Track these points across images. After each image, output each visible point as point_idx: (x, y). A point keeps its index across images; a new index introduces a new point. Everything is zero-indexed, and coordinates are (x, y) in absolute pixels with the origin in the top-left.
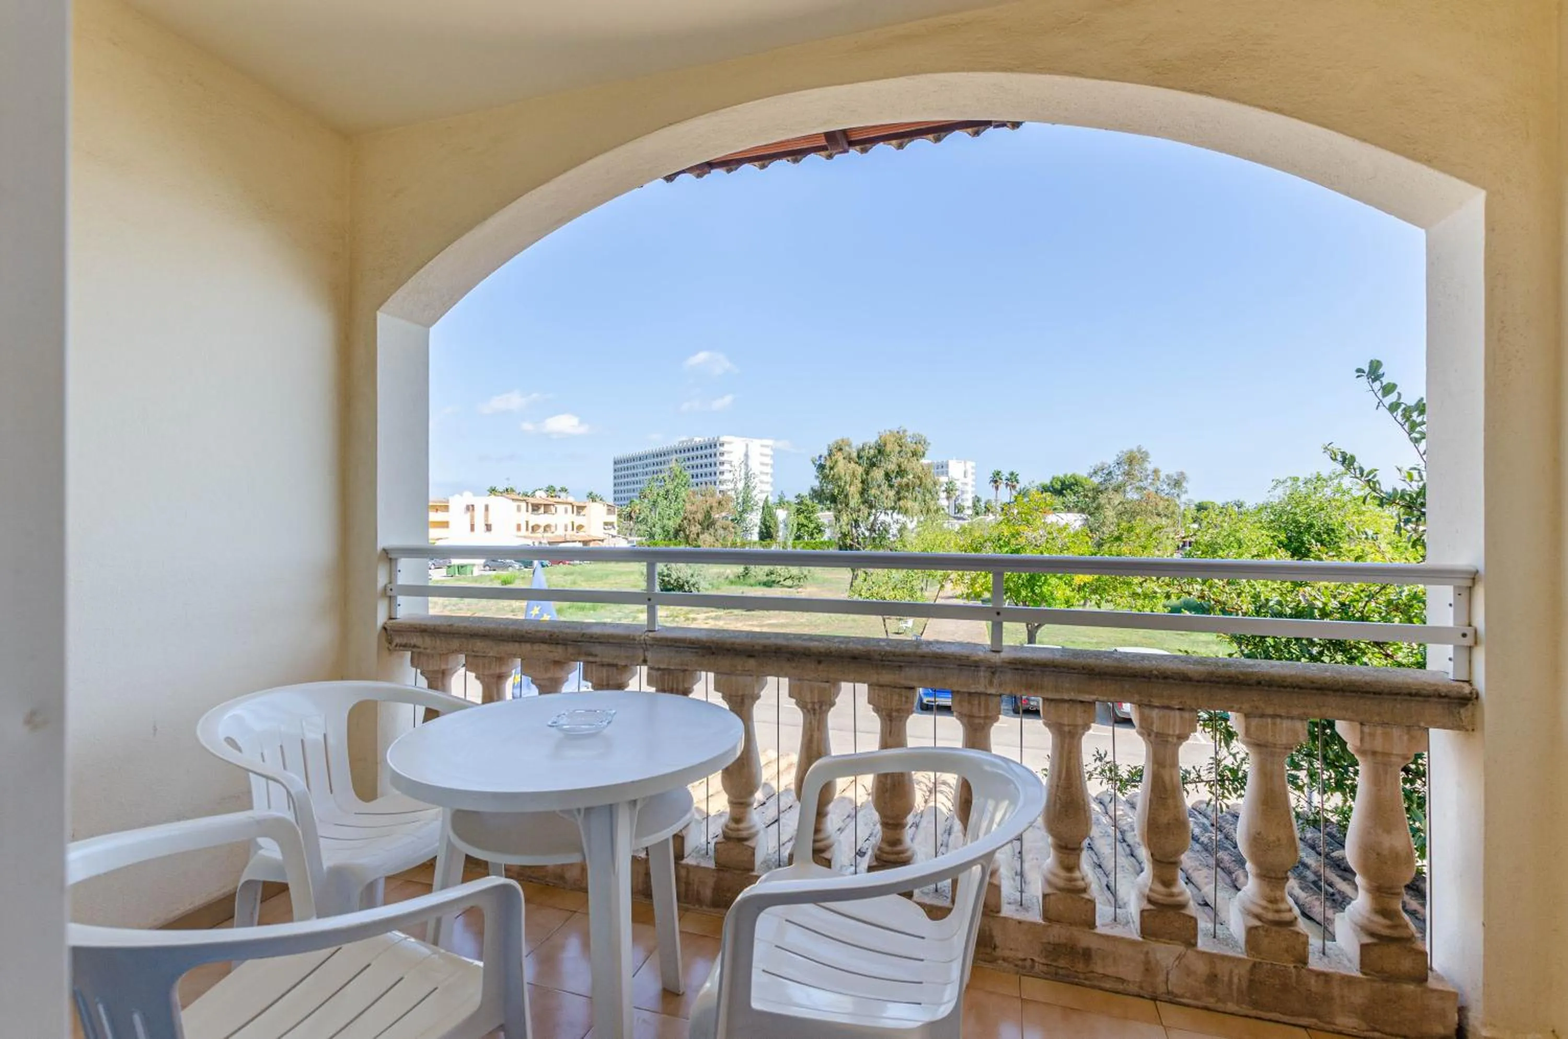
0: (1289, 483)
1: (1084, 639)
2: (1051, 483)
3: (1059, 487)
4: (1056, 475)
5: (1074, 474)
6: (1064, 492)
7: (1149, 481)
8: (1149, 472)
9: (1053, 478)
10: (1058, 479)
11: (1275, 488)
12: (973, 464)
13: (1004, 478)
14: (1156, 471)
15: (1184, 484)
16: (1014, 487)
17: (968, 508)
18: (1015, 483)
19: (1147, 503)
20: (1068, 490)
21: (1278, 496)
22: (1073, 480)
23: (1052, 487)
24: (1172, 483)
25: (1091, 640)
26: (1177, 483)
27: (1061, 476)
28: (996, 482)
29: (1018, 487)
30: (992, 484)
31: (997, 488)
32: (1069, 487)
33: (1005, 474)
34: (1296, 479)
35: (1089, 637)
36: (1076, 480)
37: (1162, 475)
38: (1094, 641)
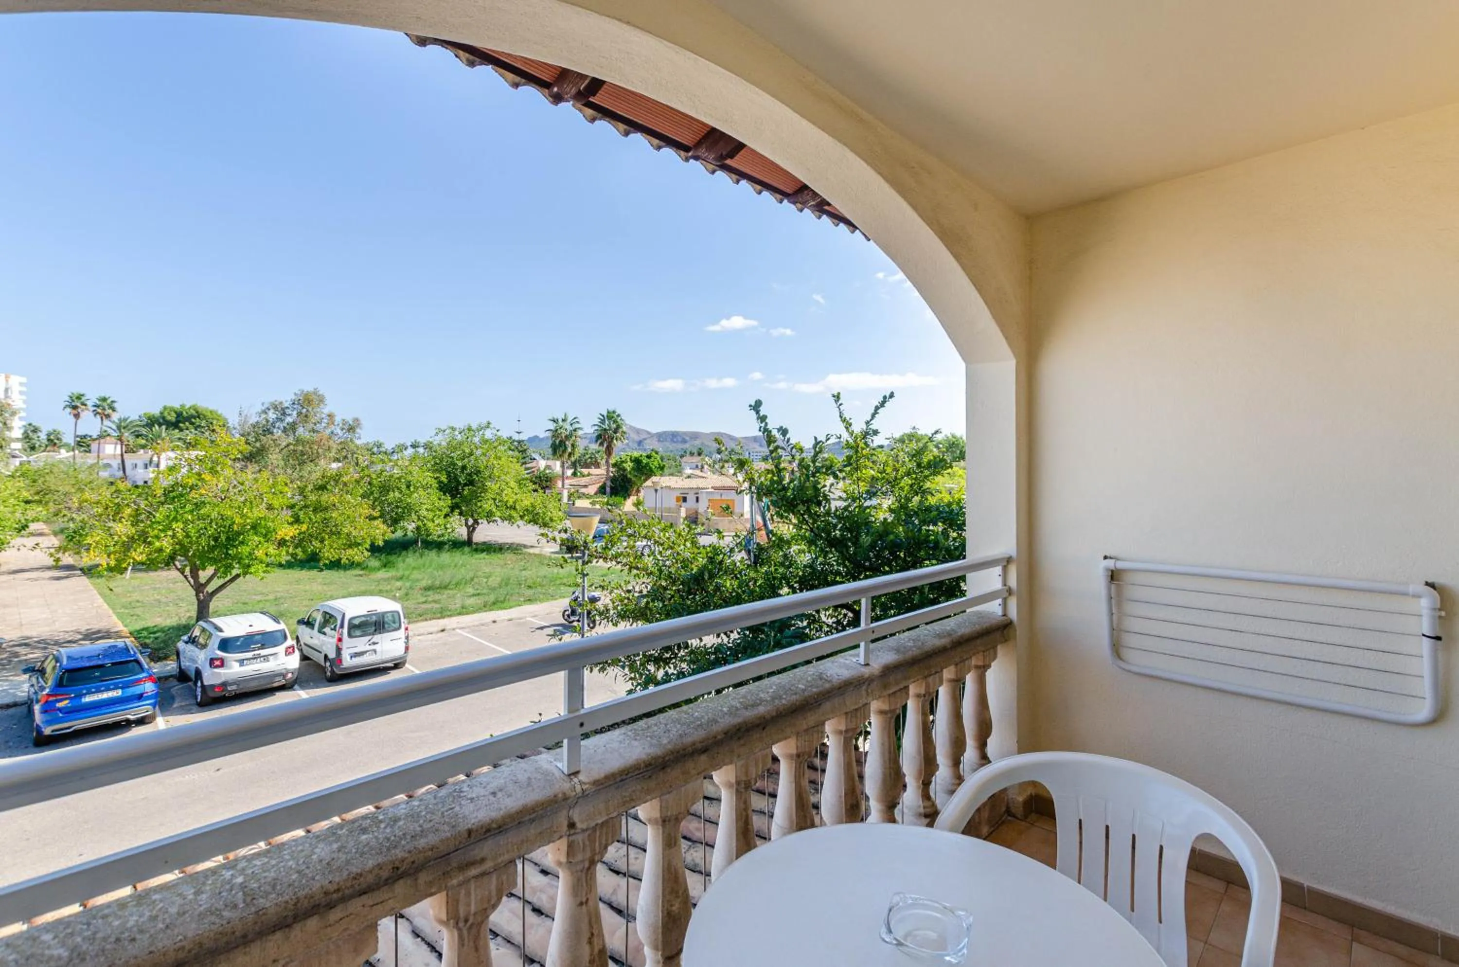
0: (447, 431)
1: (259, 598)
2: (161, 413)
3: (174, 419)
4: (169, 404)
5: (194, 406)
6: (181, 425)
7: (323, 425)
8: (324, 416)
9: (165, 408)
10: (172, 409)
11: (437, 434)
12: (24, 380)
13: (90, 404)
14: (330, 416)
15: (358, 430)
16: (108, 416)
17: (18, 440)
18: (109, 411)
19: (319, 445)
20: (187, 424)
21: (441, 441)
22: (194, 412)
23: (164, 418)
24: (346, 427)
25: (266, 598)
26: (351, 429)
27: (177, 406)
28: (75, 407)
29: (115, 417)
30: (68, 410)
31: (77, 416)
32: (189, 419)
33: (92, 399)
34: (453, 429)
35: (263, 594)
36: (197, 412)
37: (338, 419)
38: (271, 597)
